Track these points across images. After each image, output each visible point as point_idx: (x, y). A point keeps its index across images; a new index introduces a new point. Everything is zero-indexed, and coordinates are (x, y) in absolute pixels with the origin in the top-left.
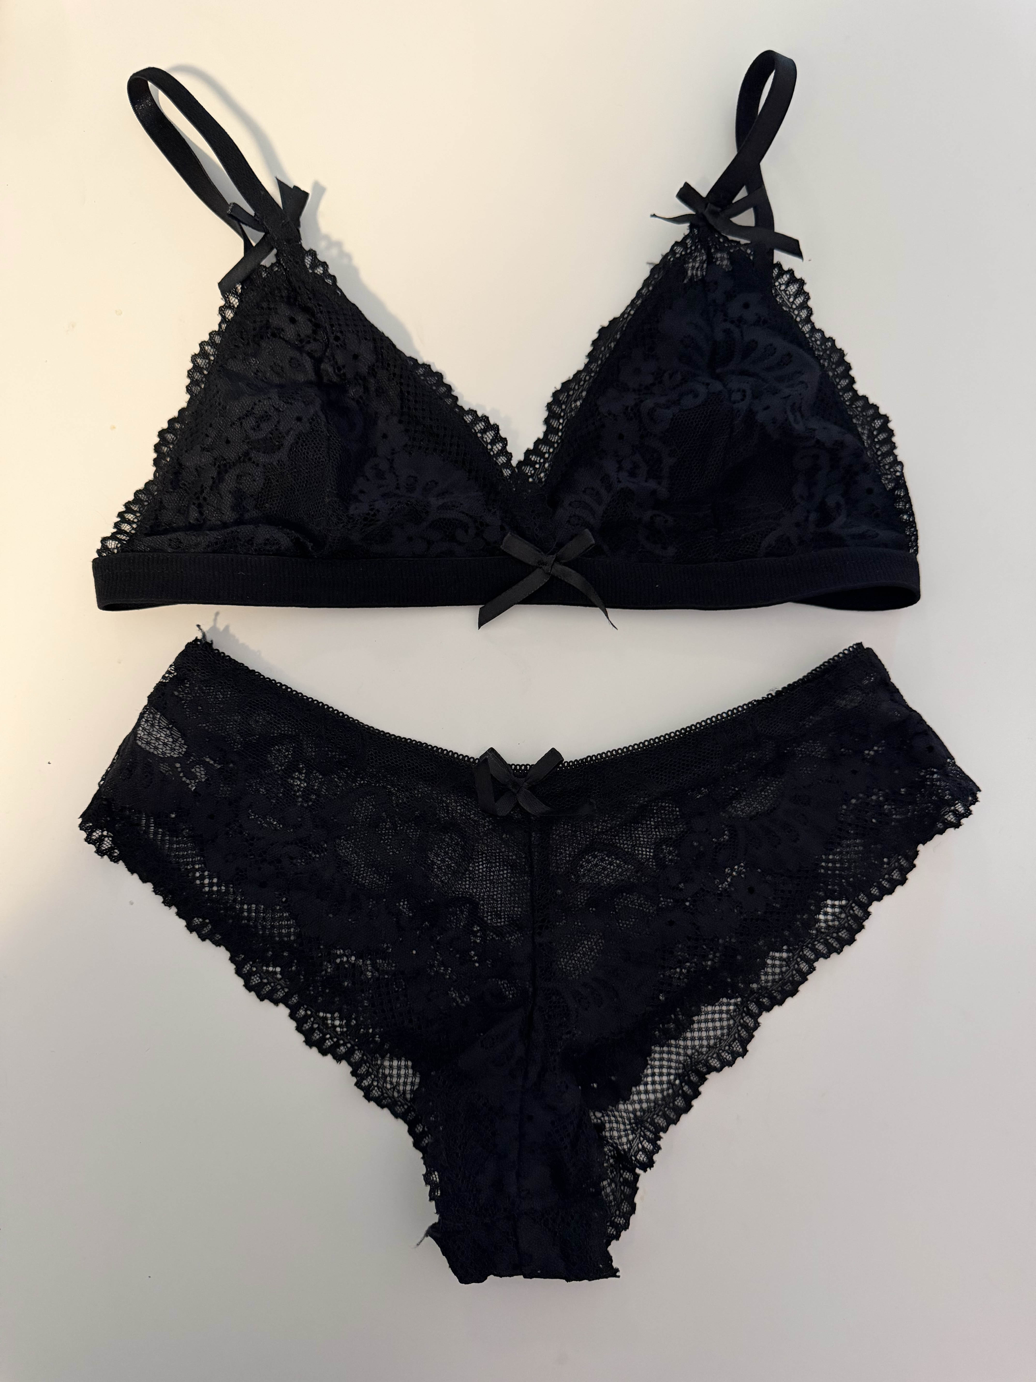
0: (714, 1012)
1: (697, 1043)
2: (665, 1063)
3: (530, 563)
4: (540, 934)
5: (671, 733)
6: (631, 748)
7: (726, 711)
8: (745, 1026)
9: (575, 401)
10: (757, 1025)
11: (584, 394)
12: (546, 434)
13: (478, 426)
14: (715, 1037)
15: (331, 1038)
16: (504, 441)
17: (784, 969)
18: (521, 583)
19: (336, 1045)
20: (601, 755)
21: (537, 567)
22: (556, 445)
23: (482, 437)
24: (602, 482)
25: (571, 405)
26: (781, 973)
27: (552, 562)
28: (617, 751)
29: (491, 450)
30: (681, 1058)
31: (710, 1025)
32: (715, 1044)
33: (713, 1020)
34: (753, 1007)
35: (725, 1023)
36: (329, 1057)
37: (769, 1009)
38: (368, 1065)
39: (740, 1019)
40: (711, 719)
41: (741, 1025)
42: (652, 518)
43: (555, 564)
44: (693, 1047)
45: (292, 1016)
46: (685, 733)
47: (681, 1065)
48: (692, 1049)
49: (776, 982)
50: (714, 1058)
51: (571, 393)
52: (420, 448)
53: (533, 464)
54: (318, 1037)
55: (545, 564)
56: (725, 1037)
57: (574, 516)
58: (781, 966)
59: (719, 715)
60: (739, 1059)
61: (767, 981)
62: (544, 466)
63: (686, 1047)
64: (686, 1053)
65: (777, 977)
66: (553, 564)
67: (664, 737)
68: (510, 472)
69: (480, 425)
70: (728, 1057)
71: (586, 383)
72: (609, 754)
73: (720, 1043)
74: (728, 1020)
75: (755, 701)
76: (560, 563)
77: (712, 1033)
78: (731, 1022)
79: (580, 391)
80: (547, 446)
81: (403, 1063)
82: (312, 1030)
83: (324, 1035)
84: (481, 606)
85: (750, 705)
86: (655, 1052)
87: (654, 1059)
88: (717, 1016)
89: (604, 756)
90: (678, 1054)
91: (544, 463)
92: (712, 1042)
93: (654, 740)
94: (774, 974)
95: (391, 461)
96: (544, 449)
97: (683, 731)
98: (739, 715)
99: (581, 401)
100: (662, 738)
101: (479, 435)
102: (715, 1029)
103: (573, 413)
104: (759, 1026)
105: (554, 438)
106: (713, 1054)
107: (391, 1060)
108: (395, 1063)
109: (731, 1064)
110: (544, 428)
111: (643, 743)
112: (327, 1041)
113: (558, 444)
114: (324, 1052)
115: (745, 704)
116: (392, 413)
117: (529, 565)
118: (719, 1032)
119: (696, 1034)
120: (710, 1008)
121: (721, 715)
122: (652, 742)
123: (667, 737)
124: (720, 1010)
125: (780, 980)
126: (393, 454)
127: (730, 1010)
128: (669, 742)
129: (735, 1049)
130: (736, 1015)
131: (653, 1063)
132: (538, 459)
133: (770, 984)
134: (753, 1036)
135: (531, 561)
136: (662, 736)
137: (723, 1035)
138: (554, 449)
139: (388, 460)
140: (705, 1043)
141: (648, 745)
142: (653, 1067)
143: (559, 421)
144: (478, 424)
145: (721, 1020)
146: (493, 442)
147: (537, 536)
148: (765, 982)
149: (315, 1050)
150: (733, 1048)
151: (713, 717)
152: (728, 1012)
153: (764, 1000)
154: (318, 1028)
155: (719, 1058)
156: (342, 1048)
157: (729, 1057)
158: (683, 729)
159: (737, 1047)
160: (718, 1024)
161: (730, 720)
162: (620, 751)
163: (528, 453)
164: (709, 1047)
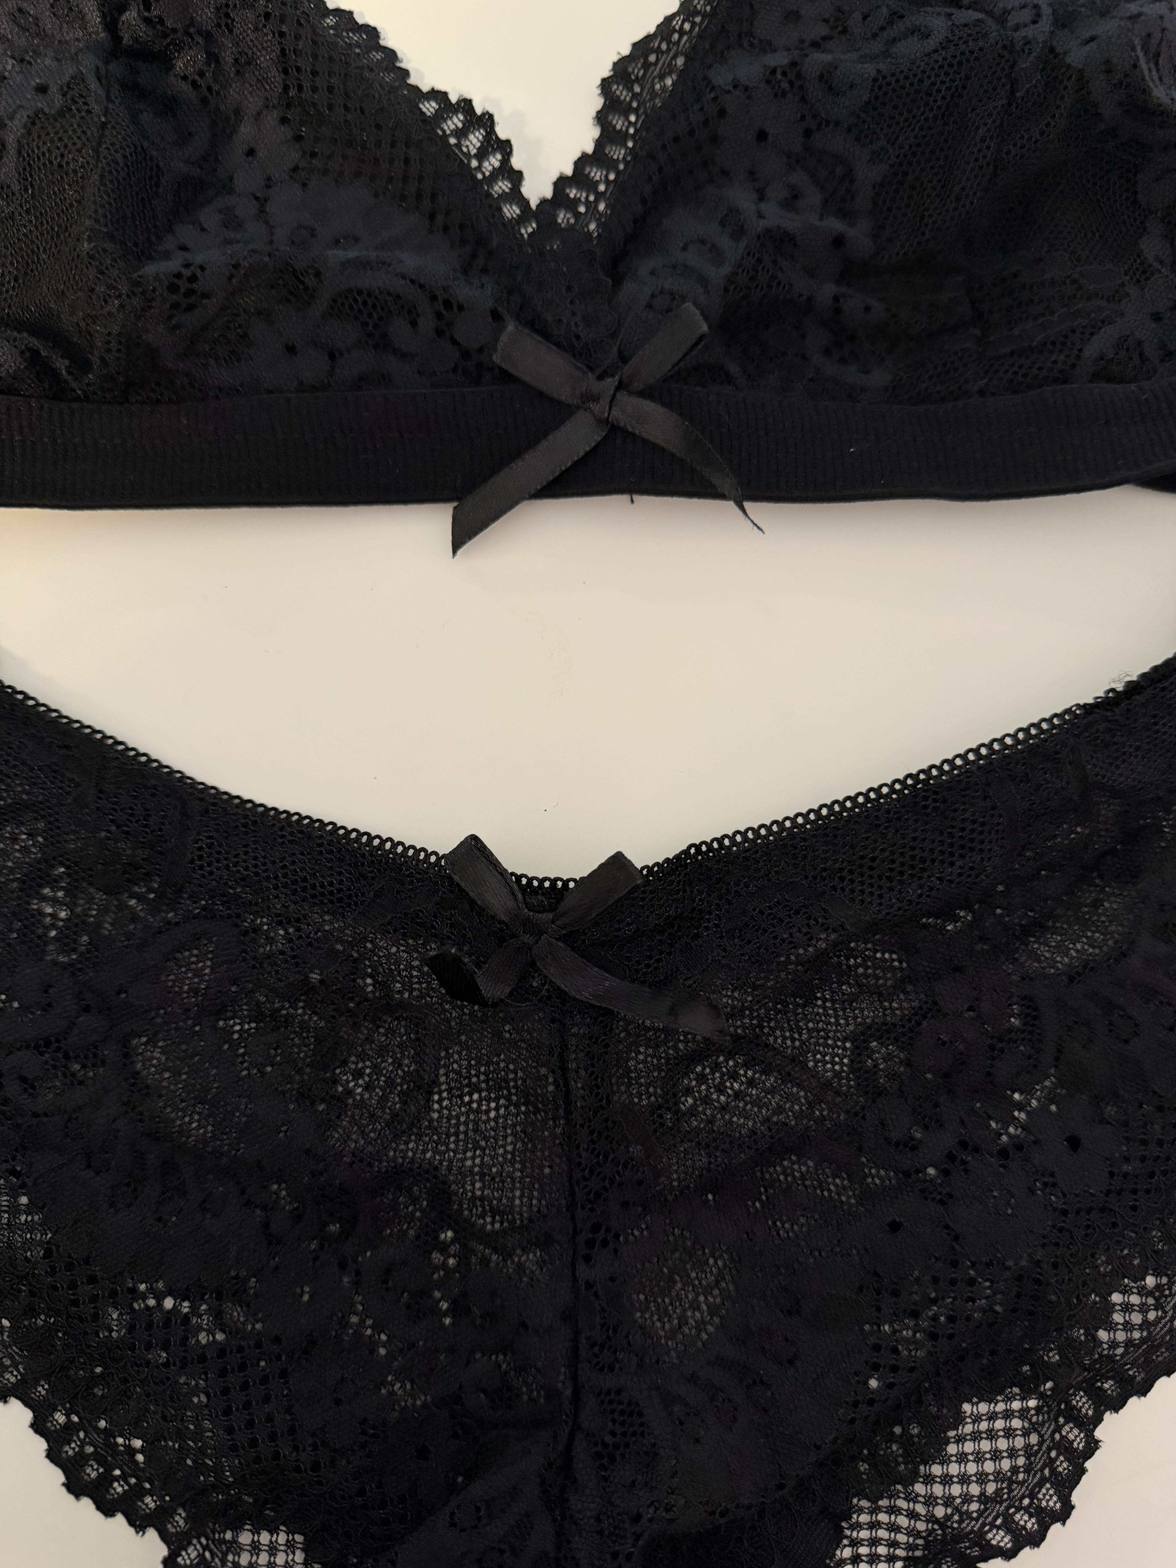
0: (992, 1417)
1: (956, 1490)
2: (882, 1533)
3: (563, 398)
4: (587, 1259)
5: (881, 786)
6: (788, 824)
7: (1012, 732)
8: (1065, 1447)
9: (662, 77)
10: (1092, 1446)
11: (680, 61)
12: (599, 144)
13: (449, 123)
14: (998, 1476)
15: (124, 1477)
16: (505, 148)
17: (1152, 1316)
18: (544, 444)
19: (137, 1493)
20: (720, 840)
21: (578, 408)
22: (621, 167)
23: (459, 145)
24: (724, 226)
25: (653, 86)
26: (1146, 1325)
27: (612, 392)
28: (756, 831)
29: (479, 168)
30: (921, 1526)
31: (985, 1445)
32: (998, 1492)
33: (991, 1435)
34: (1082, 1402)
35: (1019, 1442)
36: (120, 1520)
37: (1117, 1405)
38: (203, 1541)
39: (1053, 1433)
40: (976, 751)
41: (1057, 1446)
42: (836, 299)
43: (619, 395)
44: (948, 1501)
45: (38, 1427)
46: (914, 786)
47: (920, 1542)
48: (946, 1505)
49: (1134, 1346)
50: (999, 1528)
51: (652, 58)
52: (326, 172)
53: (570, 206)
54: (94, 1475)
55: (596, 399)
56: (1021, 1476)
57: (662, 292)
58: (1143, 1309)
59: (995, 740)
60: (1056, 1528)
61: (1114, 1344)
62: (596, 207)
63: (930, 1501)
64: (933, 1515)
65: (1136, 1335)
66: (614, 397)
67: (866, 795)
68: (518, 212)
69: (455, 120)
70: (1029, 1525)
71: (685, 38)
72: (739, 838)
73: (1011, 1491)
74: (1026, 1434)
75: (1078, 706)
76: (631, 393)
77: (989, 1467)
78: (1034, 1439)
79: (671, 55)
80: (602, 168)
81: (282, 1538)
82: (80, 1460)
83: (109, 1469)
84: (455, 504)
85: (1067, 717)
86: (860, 1511)
87: (858, 1526)
88: (999, 1424)
89: (727, 842)
90: (913, 1515)
91: (597, 201)
92: (991, 1488)
93: (842, 804)
94: (1128, 1326)
95: (262, 202)
96: (596, 174)
97: (909, 782)
98: (1045, 740)
99: (674, 77)
100: (861, 799)
101: (453, 141)
102: (996, 1456)
103: (657, 101)
104: (1097, 1448)
105: (618, 153)
106: (995, 1519)
107: (256, 1531)
108: (265, 1537)
109: (1036, 1539)
110: (596, 132)
111: (817, 812)
112: (116, 1484)
113: (627, 163)
114: (107, 1509)
115: (1056, 715)
116: (267, 107)
117: (560, 403)
118: (1006, 1464)
119: (954, 1469)
120: (983, 1408)
121: (1001, 740)
122: (837, 808)
123: (872, 795)
124: (1006, 1410)
125: (1143, 1340)
126: (268, 187)
127: (1028, 1409)
128: (877, 805)
129: (1044, 1503)
130: (1044, 1422)
131: (855, 1534)
132: (584, 195)
133: (1120, 1351)
134: (1083, 1471)
135: (564, 394)
136: (860, 794)
137: (1015, 1470)
138: (618, 173)
139: (257, 198)
140: (975, 1489)
141: (829, 815)
142: (855, 1543)
143: (627, 119)
144: (451, 118)
145: (1009, 1433)
146: (482, 154)
147: (578, 337)
148: (1110, 1347)
149: (87, 1504)
150: (1040, 1500)
151: (983, 745)
152: (1023, 1413)
153: (1106, 1386)
154: (96, 1456)
155: (1009, 1526)
156: (148, 1500)
157: (1031, 1524)
158: (910, 776)
159: (1050, 1500)
160: (1002, 1444)
161: (1022, 751)
162: (763, 832)
163: (561, 183)
164: (983, 1498)
